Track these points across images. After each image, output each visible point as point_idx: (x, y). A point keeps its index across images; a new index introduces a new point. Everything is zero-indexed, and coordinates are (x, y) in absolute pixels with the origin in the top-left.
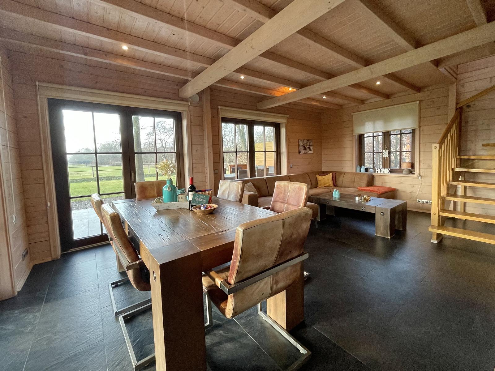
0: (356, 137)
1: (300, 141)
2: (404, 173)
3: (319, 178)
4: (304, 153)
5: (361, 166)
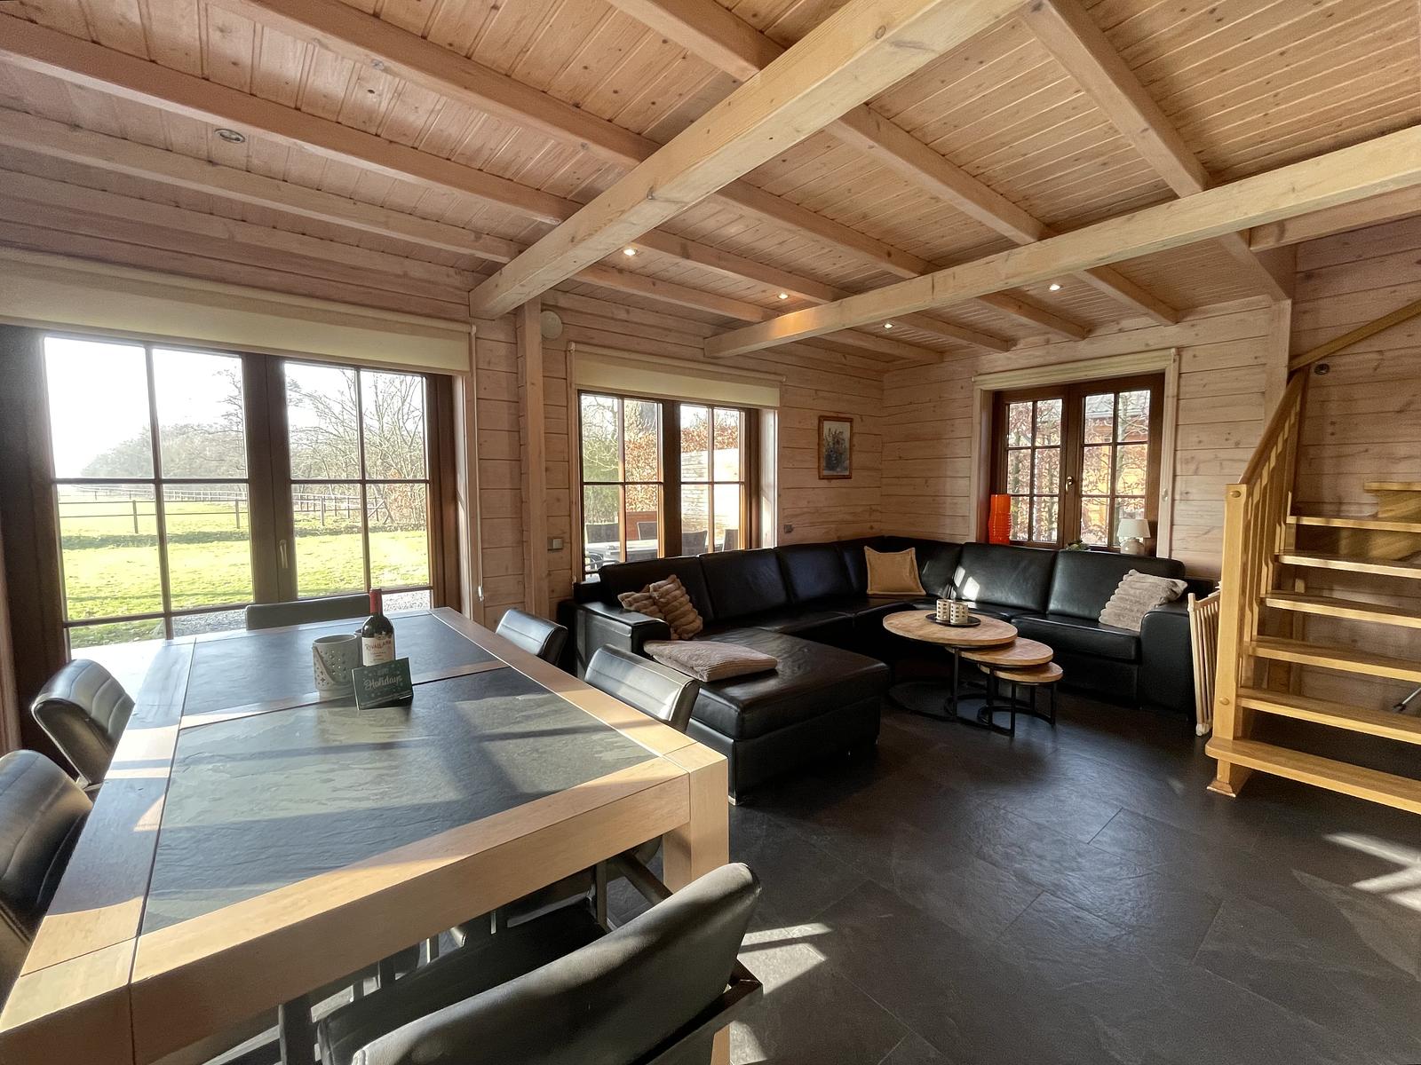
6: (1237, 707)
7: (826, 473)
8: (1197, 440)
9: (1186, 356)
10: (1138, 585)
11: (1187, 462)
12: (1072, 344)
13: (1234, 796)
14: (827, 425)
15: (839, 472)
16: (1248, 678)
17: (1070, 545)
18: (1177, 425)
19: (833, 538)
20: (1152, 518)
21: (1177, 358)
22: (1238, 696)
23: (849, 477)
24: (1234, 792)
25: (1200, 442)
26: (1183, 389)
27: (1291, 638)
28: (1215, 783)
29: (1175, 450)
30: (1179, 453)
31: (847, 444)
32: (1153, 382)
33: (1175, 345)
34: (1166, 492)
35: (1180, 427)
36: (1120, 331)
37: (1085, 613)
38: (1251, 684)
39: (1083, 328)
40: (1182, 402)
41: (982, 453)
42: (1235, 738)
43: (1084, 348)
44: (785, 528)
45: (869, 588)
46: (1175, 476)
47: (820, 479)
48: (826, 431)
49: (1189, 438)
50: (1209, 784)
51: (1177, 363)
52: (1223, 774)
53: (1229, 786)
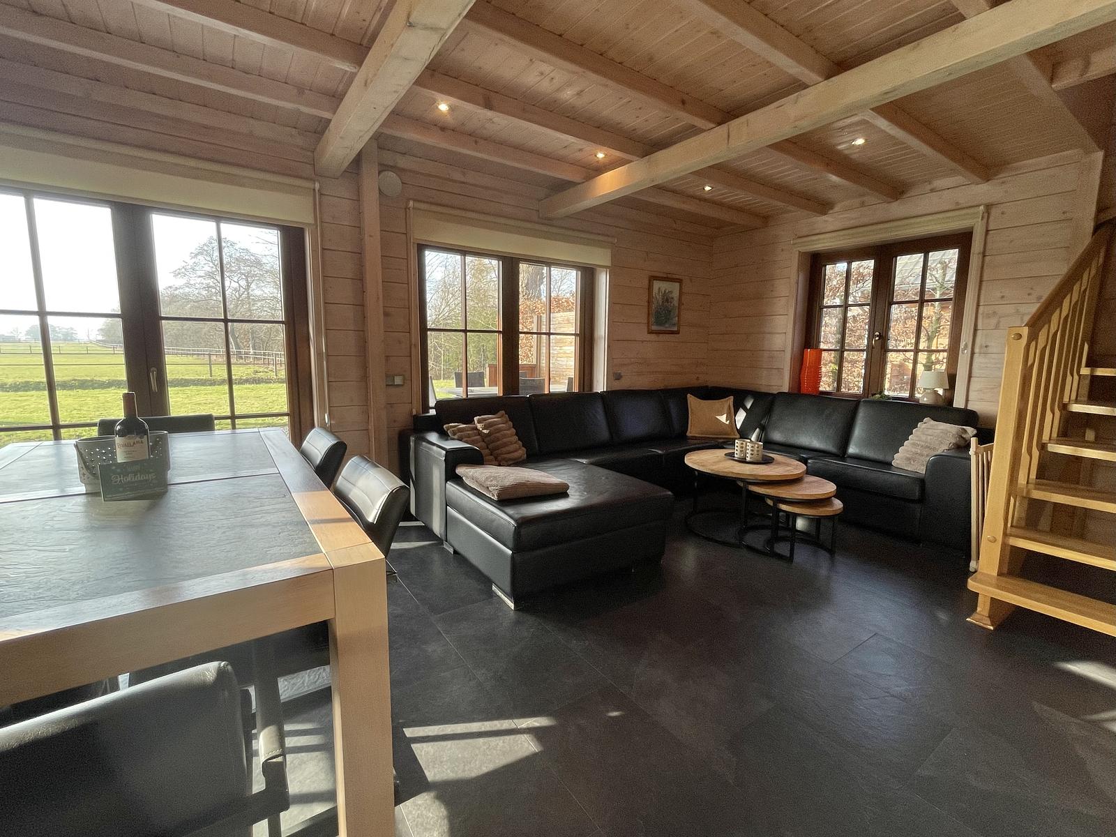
6: (1004, 545)
7: (654, 328)
8: (999, 295)
9: (995, 212)
10: (930, 432)
11: (988, 316)
12: (886, 205)
13: (992, 628)
14: (657, 285)
15: (667, 327)
16: (1020, 519)
17: (873, 395)
18: (981, 282)
19: (659, 385)
20: (952, 371)
21: (986, 215)
22: (1005, 535)
23: (677, 332)
24: (992, 625)
25: (1003, 297)
26: (989, 246)
27: (1078, 483)
28: (975, 616)
29: (978, 305)
30: (981, 309)
31: (676, 303)
32: (961, 240)
33: (984, 202)
34: (966, 346)
35: (984, 283)
36: (932, 191)
37: (879, 456)
38: (1023, 523)
39: (896, 190)
40: (987, 259)
41: (798, 310)
42: (1000, 574)
43: (897, 208)
44: (614, 375)
45: (688, 432)
46: (975, 330)
47: (649, 333)
48: (655, 290)
49: (992, 293)
50: (969, 616)
51: (985, 220)
52: (983, 608)
53: (988, 619)
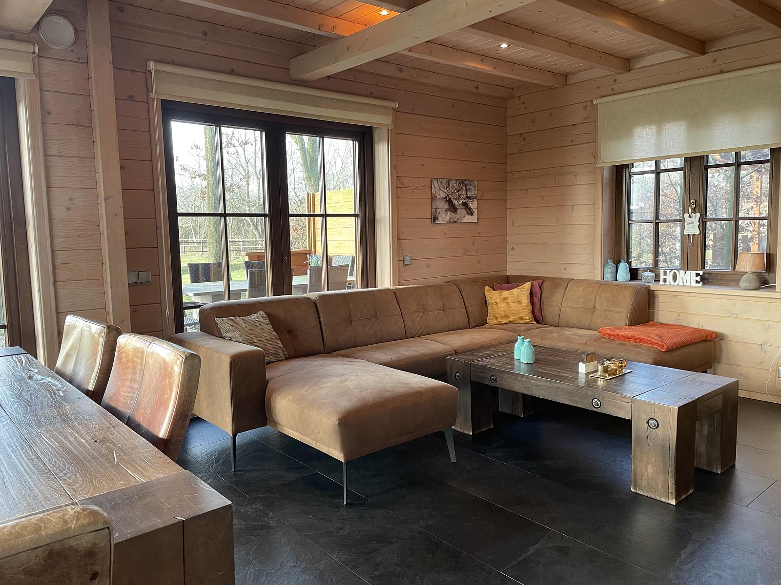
0: (607, 174)
1: (435, 183)
2: (742, 284)
3: (493, 296)
4: (449, 222)
5: (617, 263)
